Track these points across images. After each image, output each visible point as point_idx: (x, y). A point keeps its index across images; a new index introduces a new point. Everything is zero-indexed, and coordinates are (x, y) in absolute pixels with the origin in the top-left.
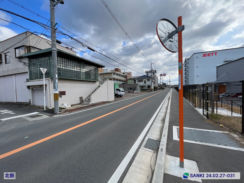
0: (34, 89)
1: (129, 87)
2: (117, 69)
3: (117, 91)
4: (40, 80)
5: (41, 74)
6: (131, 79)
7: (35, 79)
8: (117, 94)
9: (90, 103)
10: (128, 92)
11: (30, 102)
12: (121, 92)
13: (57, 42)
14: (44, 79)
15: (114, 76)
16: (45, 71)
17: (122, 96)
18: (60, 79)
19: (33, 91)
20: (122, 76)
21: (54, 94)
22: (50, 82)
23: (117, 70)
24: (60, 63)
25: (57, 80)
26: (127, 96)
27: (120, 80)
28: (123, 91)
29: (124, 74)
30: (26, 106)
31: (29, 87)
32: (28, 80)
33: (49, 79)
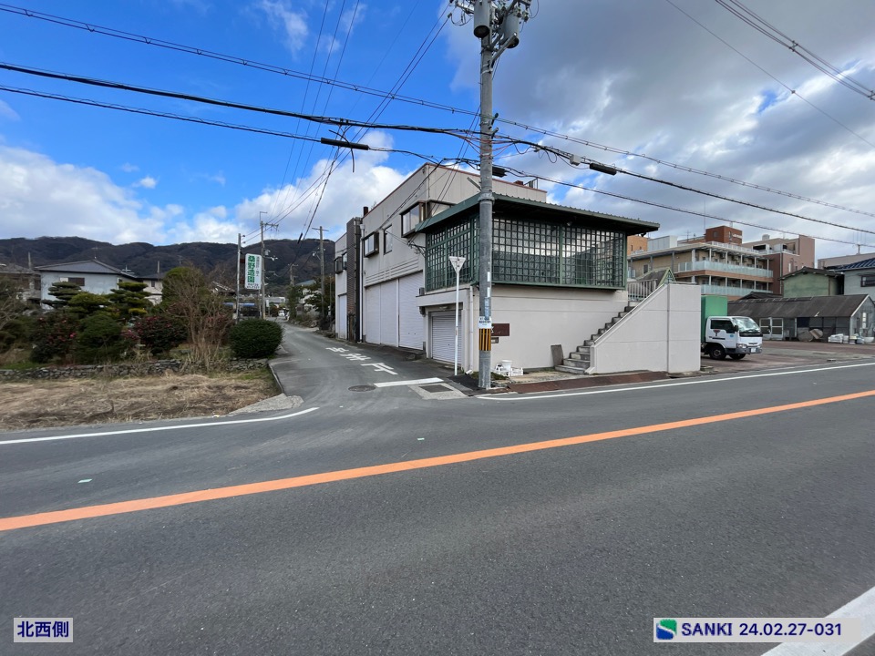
0: (433, 315)
1: (790, 312)
2: (722, 228)
3: (716, 332)
4: (449, 289)
5: (452, 273)
6: (806, 273)
7: (437, 289)
8: (719, 346)
9: (590, 371)
10: (787, 339)
11: (424, 348)
12: (737, 334)
13: (494, 174)
14: (458, 287)
15: (701, 262)
16: (461, 265)
17: (743, 355)
18: (497, 286)
19: (431, 319)
20: (751, 259)
21: (481, 331)
22: (471, 294)
23: (716, 234)
24: (499, 237)
25: (489, 289)
26: (774, 357)
27: (734, 282)
28: (754, 334)
29: (761, 248)
30: (416, 359)
31: (423, 309)
32: (422, 293)
33: (468, 286)
